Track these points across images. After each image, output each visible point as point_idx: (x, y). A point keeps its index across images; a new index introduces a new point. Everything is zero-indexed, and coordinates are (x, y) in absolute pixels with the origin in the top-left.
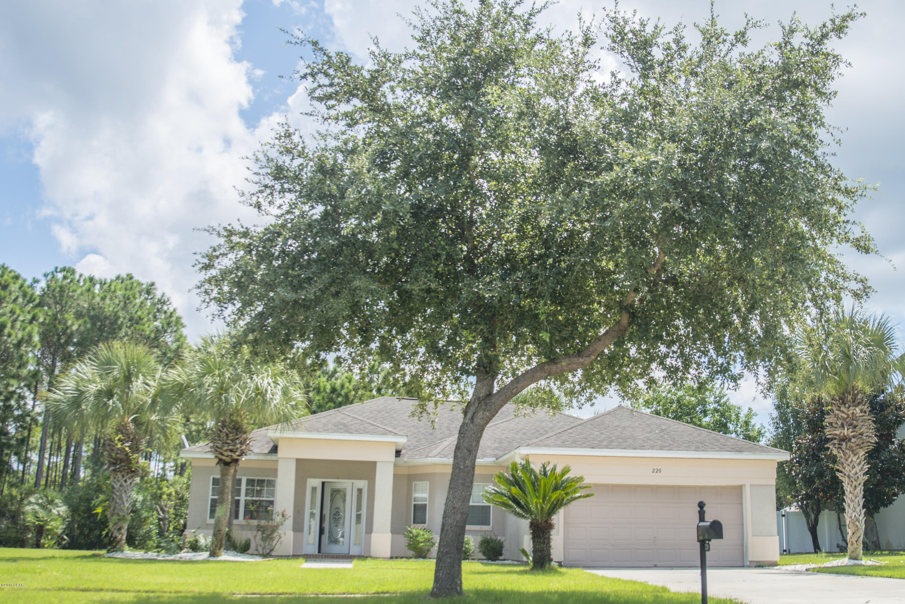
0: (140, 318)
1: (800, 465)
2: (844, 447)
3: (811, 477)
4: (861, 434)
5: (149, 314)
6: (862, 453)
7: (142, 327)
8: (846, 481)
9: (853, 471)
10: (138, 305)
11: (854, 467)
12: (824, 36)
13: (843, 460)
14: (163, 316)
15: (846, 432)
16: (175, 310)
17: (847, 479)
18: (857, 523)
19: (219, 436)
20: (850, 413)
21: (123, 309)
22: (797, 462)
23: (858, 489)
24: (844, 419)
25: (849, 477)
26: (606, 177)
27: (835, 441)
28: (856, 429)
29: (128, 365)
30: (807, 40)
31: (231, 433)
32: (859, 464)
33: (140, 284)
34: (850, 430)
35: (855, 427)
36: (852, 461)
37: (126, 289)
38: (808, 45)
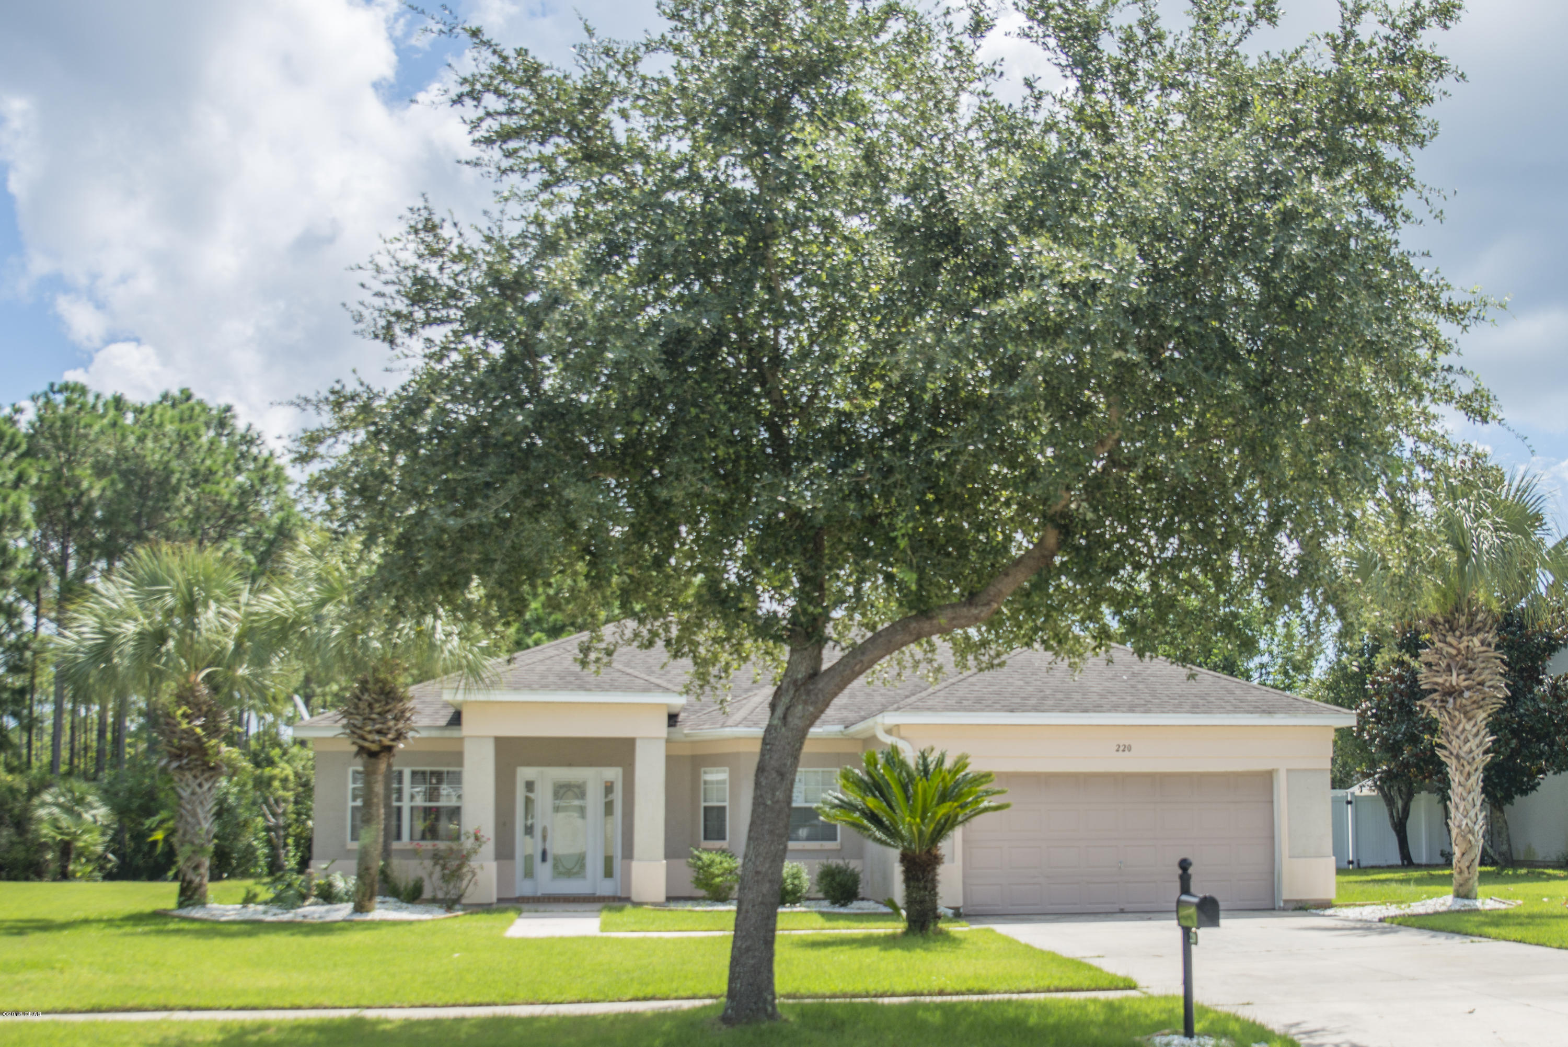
0: (211, 472)
1: (1378, 722)
2: (1450, 706)
3: (1396, 742)
4: (1482, 683)
5: (226, 462)
6: (1481, 715)
7: (215, 488)
8: (1452, 763)
9: (1466, 748)
10: (206, 447)
11: (1467, 741)
12: (1418, 23)
13: (1448, 728)
14: (252, 466)
15: (1455, 679)
16: (271, 454)
17: (1454, 761)
18: (1470, 837)
19: (357, 707)
20: (1462, 646)
21: (178, 456)
22: (1373, 715)
23: (1473, 779)
24: (1452, 657)
25: (1458, 757)
26: (1008, 304)
27: (1436, 696)
28: (1474, 675)
29: (190, 586)
30: (1385, 31)
31: (377, 701)
32: (1476, 735)
33: (205, 409)
34: (1462, 677)
35: (1471, 671)
36: (1464, 730)
37: (182, 420)
38: (1387, 38)
